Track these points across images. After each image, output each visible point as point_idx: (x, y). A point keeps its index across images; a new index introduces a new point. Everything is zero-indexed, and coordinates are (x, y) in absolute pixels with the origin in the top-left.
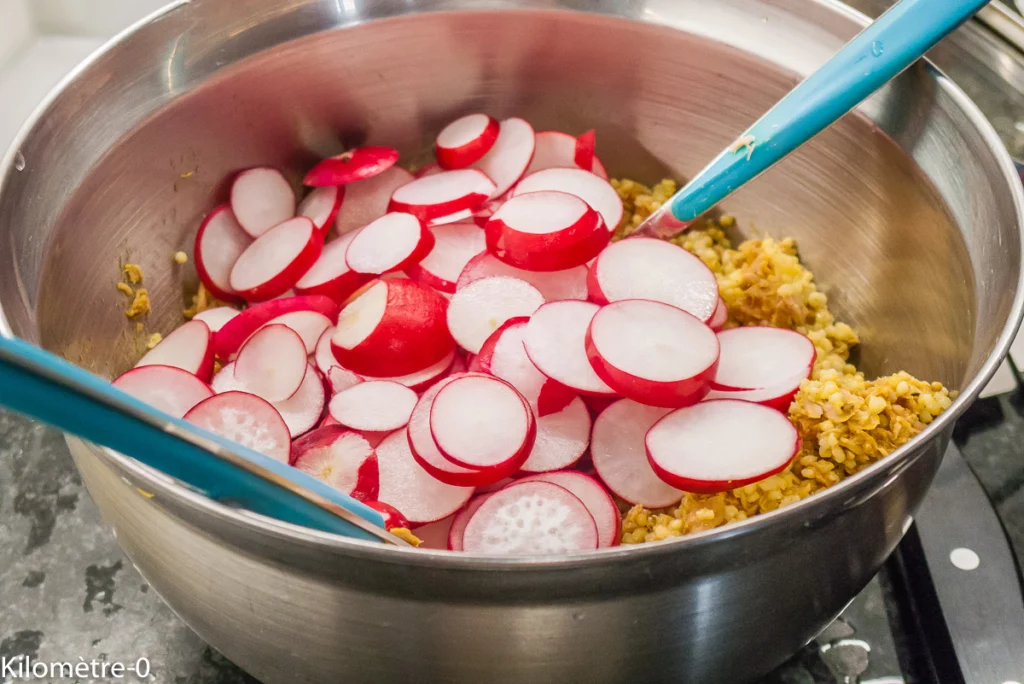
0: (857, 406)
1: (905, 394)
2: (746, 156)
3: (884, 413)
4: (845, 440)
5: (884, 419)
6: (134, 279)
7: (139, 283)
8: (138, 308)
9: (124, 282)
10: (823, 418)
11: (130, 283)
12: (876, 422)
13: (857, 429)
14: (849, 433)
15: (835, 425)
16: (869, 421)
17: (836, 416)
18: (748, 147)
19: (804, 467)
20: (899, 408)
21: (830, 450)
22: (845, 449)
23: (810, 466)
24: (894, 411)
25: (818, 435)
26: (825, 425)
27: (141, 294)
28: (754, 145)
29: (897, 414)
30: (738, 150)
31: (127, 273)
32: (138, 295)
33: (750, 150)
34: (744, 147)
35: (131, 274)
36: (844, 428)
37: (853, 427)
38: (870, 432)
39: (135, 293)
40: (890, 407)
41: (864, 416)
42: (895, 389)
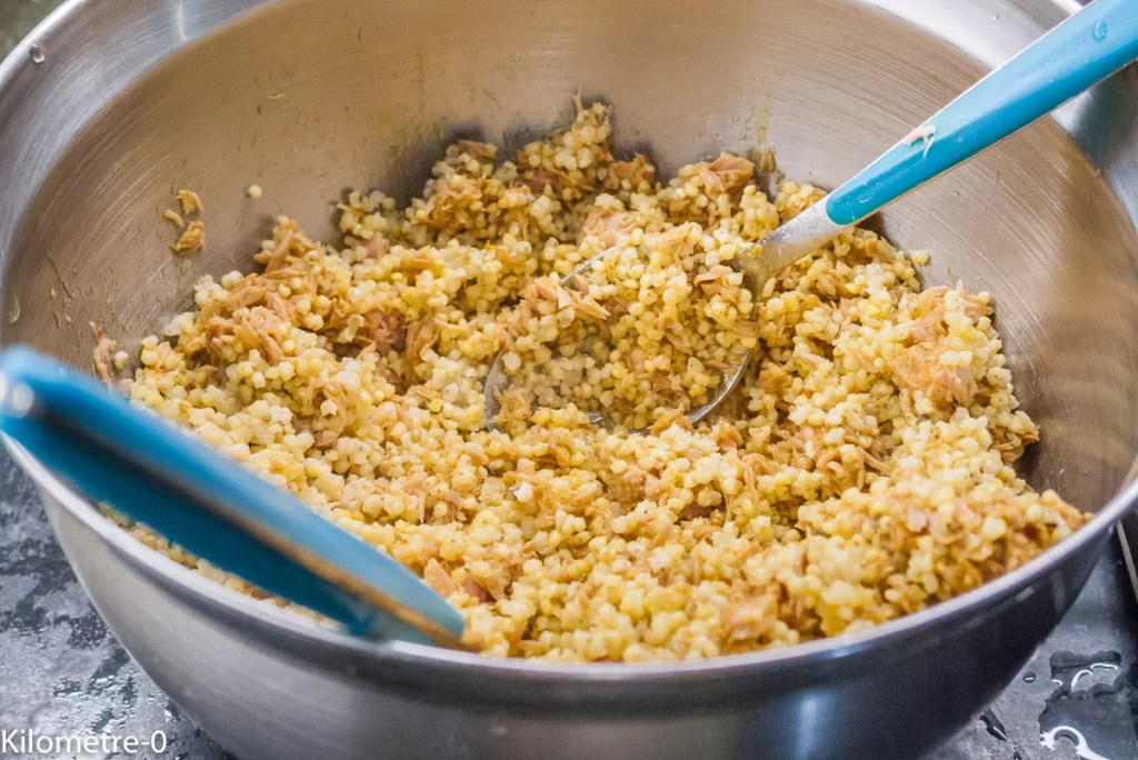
0: (968, 527)
1: (1037, 521)
2: (922, 152)
3: (1001, 542)
4: (941, 567)
5: (998, 548)
6: (188, 208)
7: (195, 214)
8: (186, 242)
9: (174, 210)
10: (925, 531)
11: (182, 213)
12: (986, 552)
13: (961, 556)
14: (949, 559)
15: (936, 544)
16: (978, 549)
17: (939, 534)
18: (926, 140)
19: (890, 587)
20: (1022, 538)
21: (920, 574)
22: (940, 577)
23: (897, 587)
24: (1013, 540)
25: (913, 552)
26: (924, 542)
27: (194, 228)
28: (933, 139)
29: (1018, 545)
30: (913, 144)
31: (180, 200)
32: (190, 227)
33: (928, 143)
34: (920, 139)
35: (185, 202)
36: (944, 551)
37: (955, 552)
38: (976, 564)
39: (187, 225)
40: (1010, 534)
41: (974, 541)
42: (1023, 512)
